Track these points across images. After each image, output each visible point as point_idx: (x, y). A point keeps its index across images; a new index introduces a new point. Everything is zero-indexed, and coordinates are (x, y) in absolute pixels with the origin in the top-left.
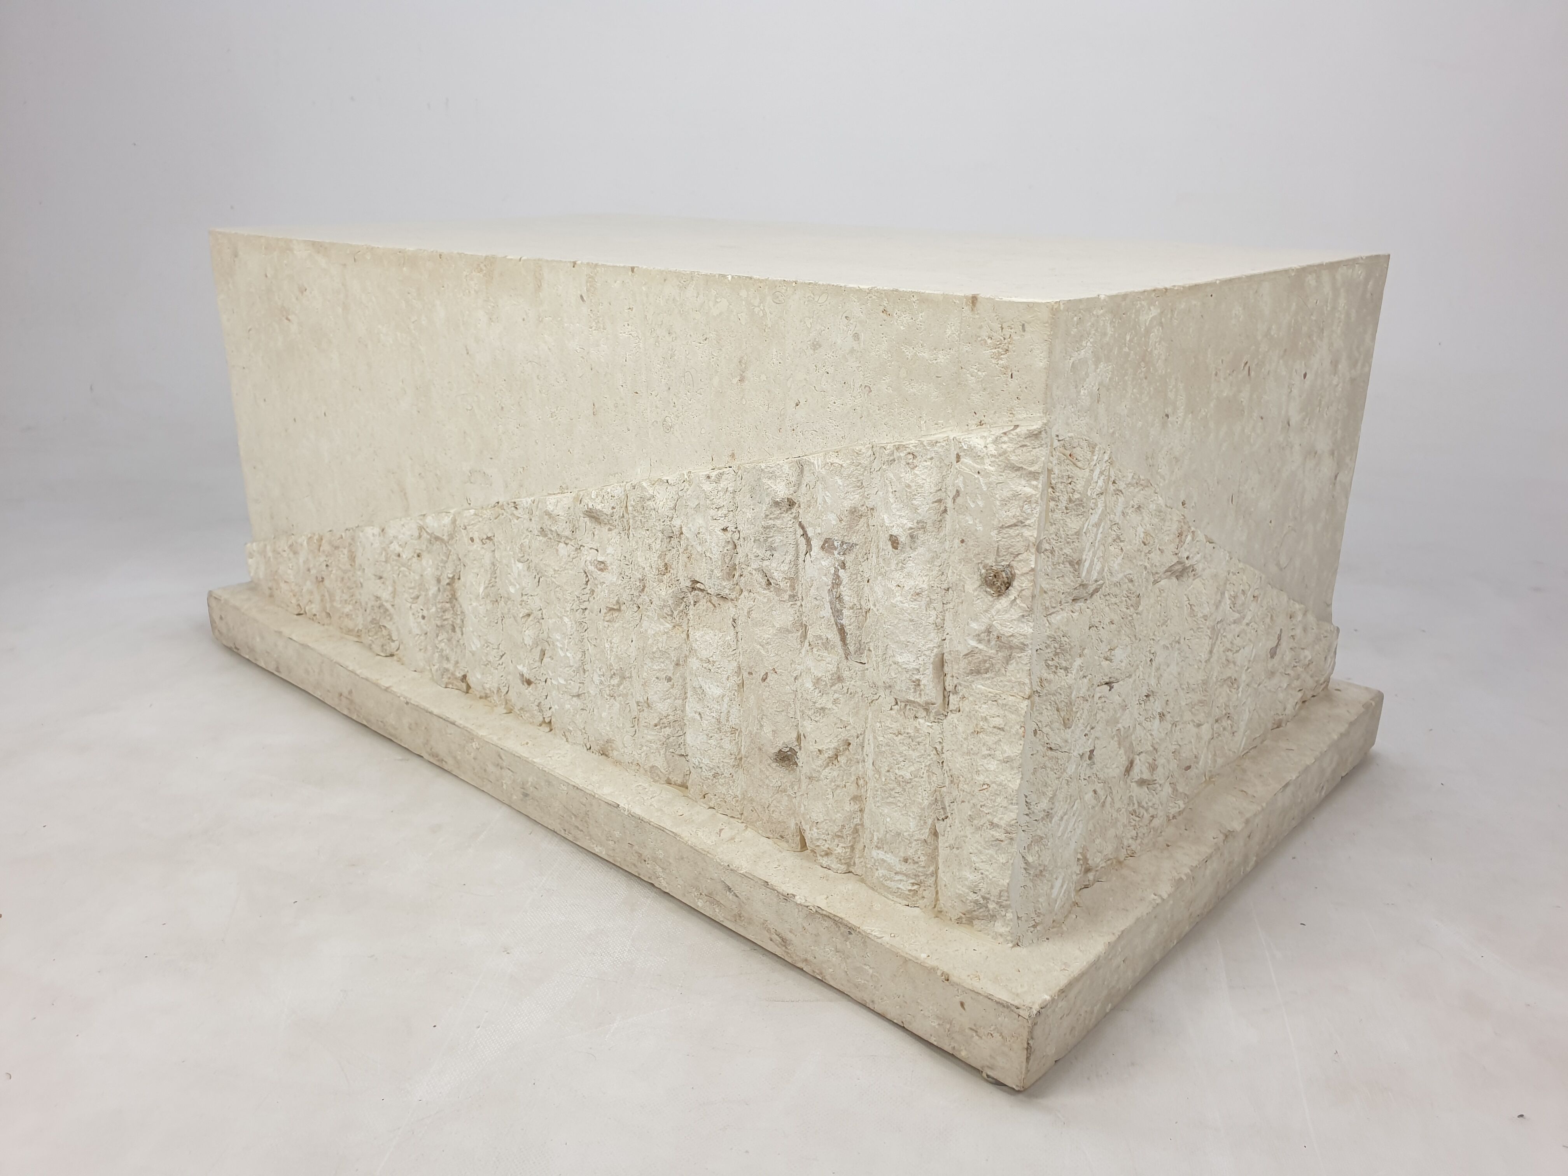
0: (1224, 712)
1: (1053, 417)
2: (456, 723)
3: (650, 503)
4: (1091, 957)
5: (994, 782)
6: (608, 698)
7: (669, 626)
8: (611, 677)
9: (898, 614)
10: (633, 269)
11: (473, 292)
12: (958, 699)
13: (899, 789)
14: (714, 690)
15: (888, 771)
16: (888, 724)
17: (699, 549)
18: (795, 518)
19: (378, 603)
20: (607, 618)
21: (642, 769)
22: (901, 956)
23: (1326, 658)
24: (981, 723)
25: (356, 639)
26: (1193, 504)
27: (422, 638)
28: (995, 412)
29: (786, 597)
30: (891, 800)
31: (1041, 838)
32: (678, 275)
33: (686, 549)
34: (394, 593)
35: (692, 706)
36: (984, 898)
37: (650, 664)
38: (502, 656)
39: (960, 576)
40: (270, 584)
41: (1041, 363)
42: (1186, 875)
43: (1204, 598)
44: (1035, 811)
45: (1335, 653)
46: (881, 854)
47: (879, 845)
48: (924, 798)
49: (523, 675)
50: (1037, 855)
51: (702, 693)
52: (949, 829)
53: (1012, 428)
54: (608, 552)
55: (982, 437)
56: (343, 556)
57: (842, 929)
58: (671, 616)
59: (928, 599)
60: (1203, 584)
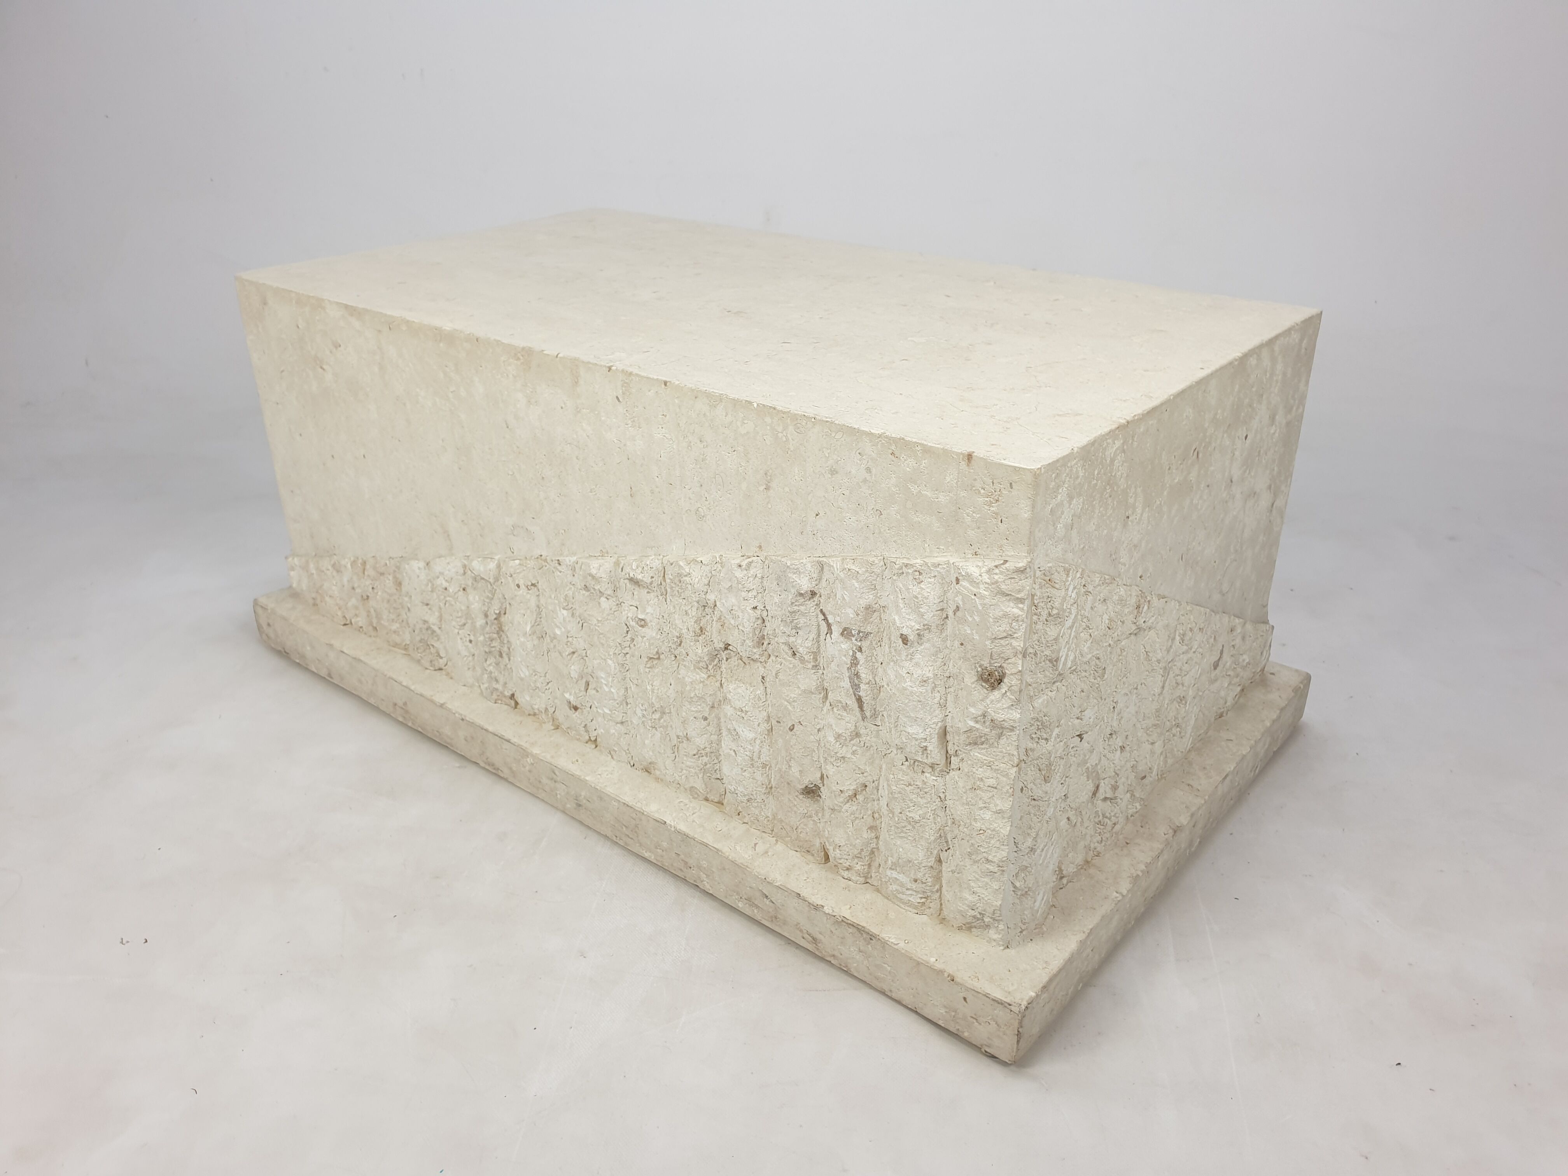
0: (1174, 723)
1: (1035, 555)
2: (511, 741)
3: (687, 579)
4: (1066, 955)
5: (989, 829)
6: (651, 728)
7: (706, 676)
8: (653, 713)
9: (908, 696)
10: (665, 383)
11: (511, 376)
12: (959, 761)
13: (909, 827)
14: (747, 734)
15: (901, 813)
16: (900, 777)
17: (732, 622)
18: (817, 605)
19: (425, 626)
20: (648, 666)
21: (682, 788)
22: (914, 960)
23: (1262, 653)
24: (978, 783)
25: (404, 652)
26: (1149, 575)
27: (470, 658)
28: (988, 547)
29: (810, 666)
30: (903, 835)
31: (1027, 867)
32: (708, 395)
33: (720, 618)
34: (441, 618)
35: (727, 745)
36: (980, 914)
37: (689, 706)
38: (548, 683)
39: (960, 670)
40: (314, 595)
41: (1026, 514)
42: (1142, 871)
43: (1157, 645)
44: (1022, 848)
45: (1270, 646)
46: (895, 874)
47: (893, 867)
48: (930, 834)
49: (570, 702)
50: (1023, 881)
51: (736, 735)
52: (951, 858)
53: (1002, 562)
54: (648, 611)
55: (977, 566)
56: (389, 581)
57: (865, 935)
58: (707, 668)
59: (933, 685)
60: (1157, 634)
